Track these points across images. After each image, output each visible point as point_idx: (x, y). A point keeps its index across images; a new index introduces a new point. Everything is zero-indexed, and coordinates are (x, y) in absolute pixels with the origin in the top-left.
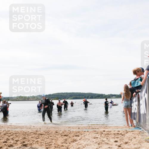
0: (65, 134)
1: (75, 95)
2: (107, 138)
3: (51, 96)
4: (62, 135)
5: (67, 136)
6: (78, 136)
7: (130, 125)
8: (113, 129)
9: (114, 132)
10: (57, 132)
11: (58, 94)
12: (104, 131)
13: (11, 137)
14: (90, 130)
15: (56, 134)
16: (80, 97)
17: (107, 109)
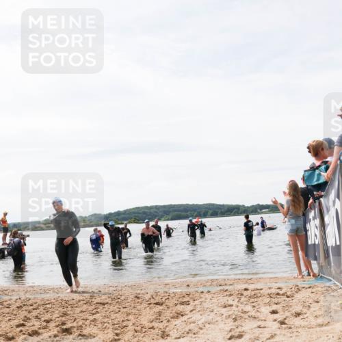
0: (158, 299)
1: (175, 211)
2: (253, 304)
3: (123, 216)
4: (150, 304)
5: (162, 304)
6: (187, 303)
7: (305, 273)
8: (266, 284)
9: (269, 292)
10: (138, 298)
11: (136, 211)
12: (246, 289)
13: (35, 313)
14: (213, 290)
15: (137, 300)
16: (189, 213)
17: (249, 238)
